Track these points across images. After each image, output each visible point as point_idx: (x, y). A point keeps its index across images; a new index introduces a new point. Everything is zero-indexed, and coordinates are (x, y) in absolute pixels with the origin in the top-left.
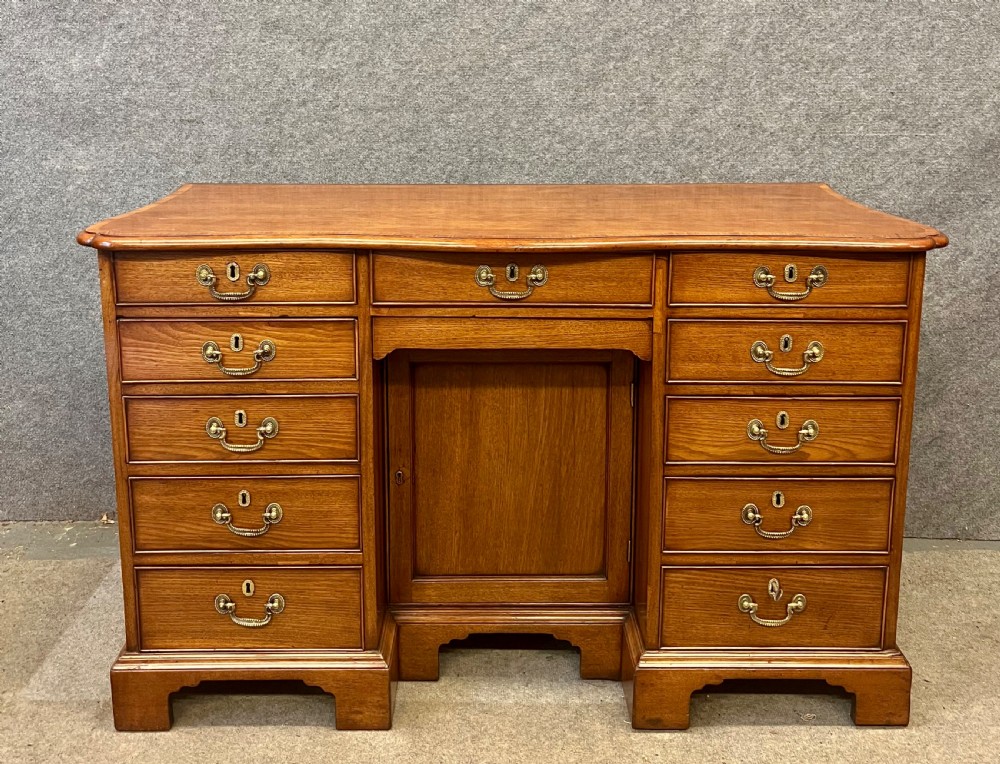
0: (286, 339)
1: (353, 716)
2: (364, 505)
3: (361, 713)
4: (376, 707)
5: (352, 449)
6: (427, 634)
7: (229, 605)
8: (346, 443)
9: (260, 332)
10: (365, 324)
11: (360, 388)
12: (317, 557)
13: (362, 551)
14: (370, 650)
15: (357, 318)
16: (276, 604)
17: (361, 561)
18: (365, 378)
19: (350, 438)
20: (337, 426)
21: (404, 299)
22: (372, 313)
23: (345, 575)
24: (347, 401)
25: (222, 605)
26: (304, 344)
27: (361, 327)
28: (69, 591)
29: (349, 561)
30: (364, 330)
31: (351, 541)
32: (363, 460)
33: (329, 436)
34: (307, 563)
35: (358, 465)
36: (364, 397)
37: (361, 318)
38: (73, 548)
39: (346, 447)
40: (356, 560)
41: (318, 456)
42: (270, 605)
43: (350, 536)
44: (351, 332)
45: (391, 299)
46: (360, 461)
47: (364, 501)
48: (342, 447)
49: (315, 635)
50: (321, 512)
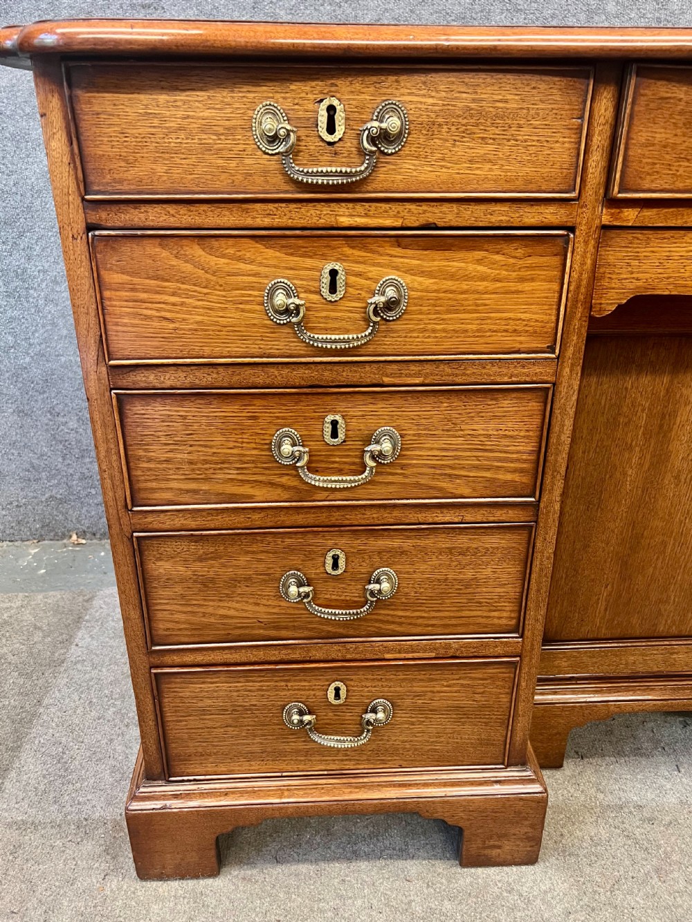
0: (429, 274)
1: (487, 852)
2: (536, 569)
3: (499, 847)
4: (521, 840)
5: (526, 479)
6: (556, 716)
7: (307, 718)
8: (515, 471)
9: (381, 260)
10: (586, 243)
11: (557, 374)
12: (448, 646)
13: (522, 637)
14: (516, 765)
15: (572, 229)
16: (381, 715)
17: (518, 650)
18: (570, 352)
19: (525, 461)
20: (505, 442)
21: (680, 185)
22: (606, 220)
23: (491, 670)
24: (529, 396)
25: (296, 718)
26: (464, 286)
27: (580, 248)
28: (44, 637)
29: (499, 650)
30: (584, 257)
31: (504, 622)
32: (545, 499)
33: (488, 459)
34: (433, 655)
35: (536, 506)
36: (563, 389)
37: (582, 230)
38: (42, 576)
39: (516, 477)
40: (510, 650)
41: (467, 491)
42: (370, 716)
43: (505, 616)
44: (556, 261)
45: (653, 186)
46: (539, 501)
47: (537, 562)
48: (509, 477)
49: (435, 750)
50: (461, 581)
